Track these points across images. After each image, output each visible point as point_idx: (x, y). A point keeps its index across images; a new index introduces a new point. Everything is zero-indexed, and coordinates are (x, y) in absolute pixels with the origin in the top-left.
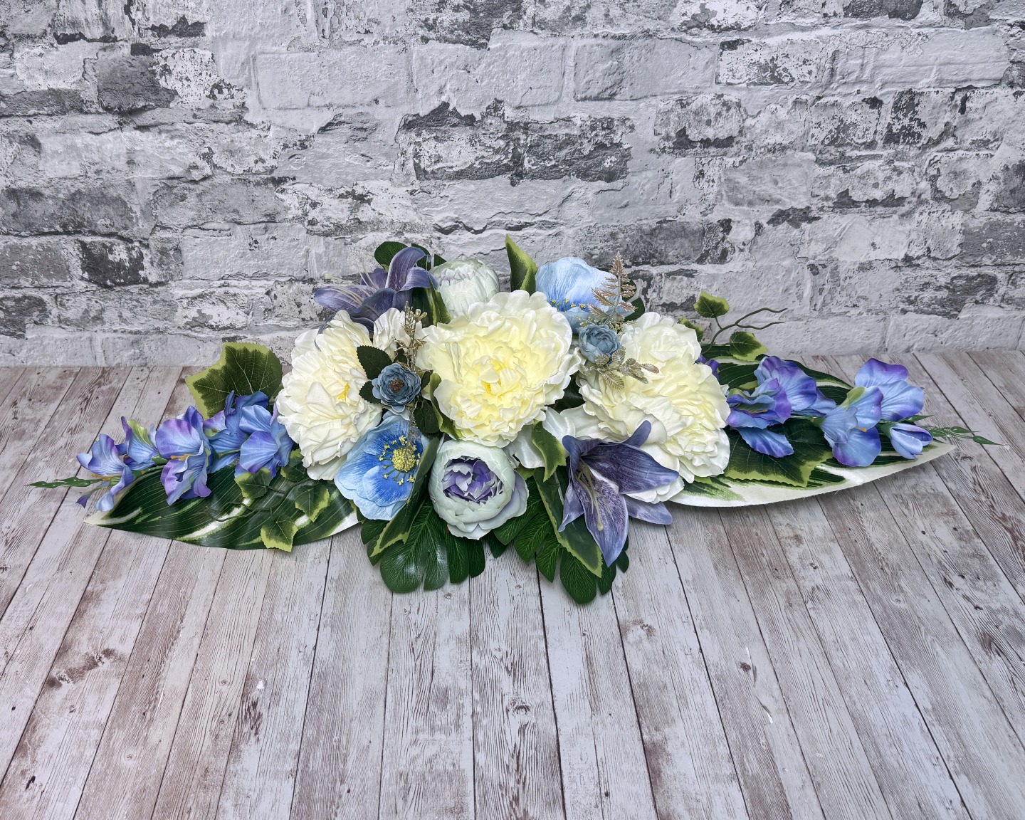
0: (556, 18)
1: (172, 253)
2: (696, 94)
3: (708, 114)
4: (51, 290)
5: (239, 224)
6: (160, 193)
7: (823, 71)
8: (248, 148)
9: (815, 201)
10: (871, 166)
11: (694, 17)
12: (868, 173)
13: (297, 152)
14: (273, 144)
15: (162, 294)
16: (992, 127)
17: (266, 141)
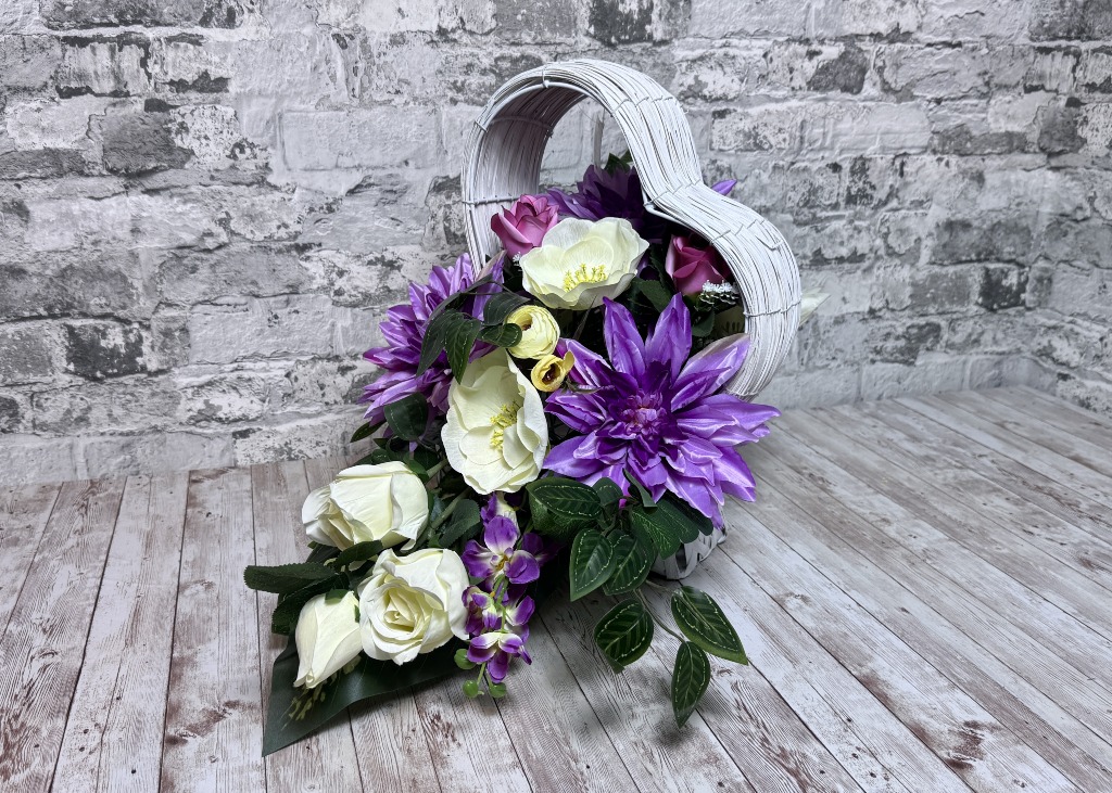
1: (177, 334)
4: (26, 388)
5: (257, 296)
6: (168, 265)
7: (794, 139)
8: (270, 212)
10: (837, 226)
11: (690, 87)
12: (836, 232)
13: (323, 216)
14: (298, 207)
15: (162, 384)
16: (924, 189)
17: (290, 204)
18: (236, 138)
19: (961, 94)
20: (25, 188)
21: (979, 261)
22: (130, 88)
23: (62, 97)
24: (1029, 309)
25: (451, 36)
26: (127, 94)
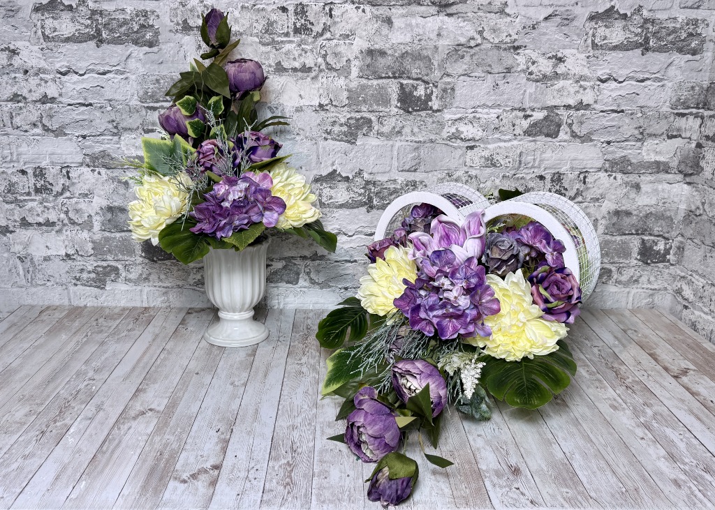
2: (456, 170)
3: (462, 181)
4: (123, 262)
7: (516, 162)
11: (453, 134)
16: (600, 191)
19: (624, 139)
20: (127, 172)
21: (638, 234)
23: (145, 133)
24: (672, 265)
25: (325, 108)
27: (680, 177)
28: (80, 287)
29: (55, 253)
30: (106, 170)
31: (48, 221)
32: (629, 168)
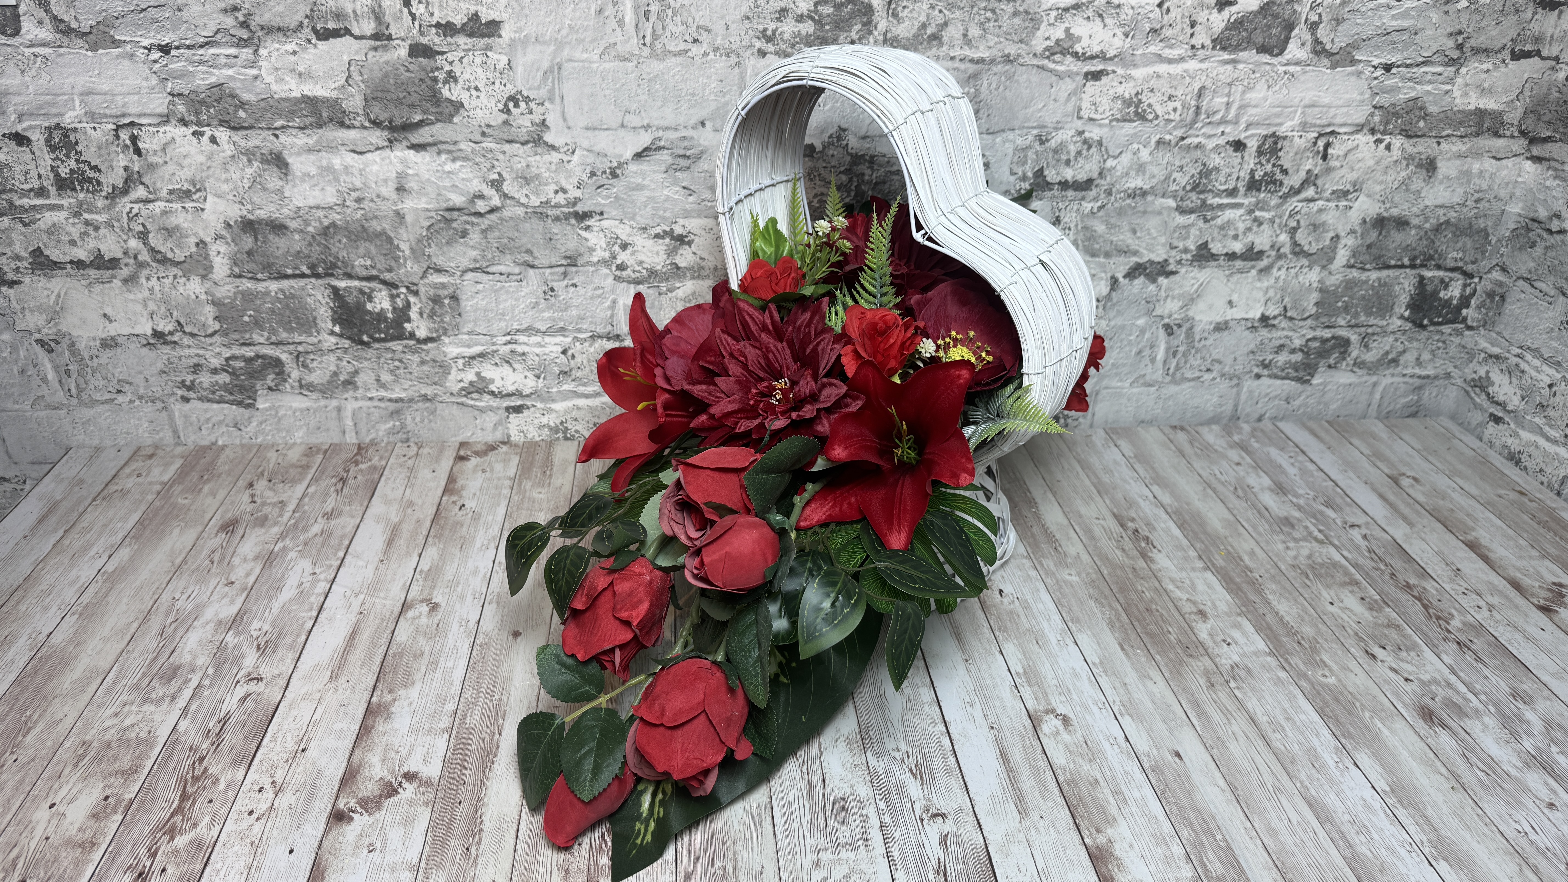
0: (911, 37)
1: (446, 301)
2: (1056, 129)
3: (1068, 153)
4: (292, 347)
5: (532, 267)
6: (436, 227)
7: (1188, 109)
8: (547, 175)
9: (1173, 253)
10: (1232, 216)
11: (1058, 42)
12: (1229, 223)
13: (606, 181)
14: (578, 171)
15: (432, 352)
16: (1352, 176)
17: (569, 167)
18: (510, 90)
19: (1421, 59)
20: (283, 138)
21: (1413, 266)
22: (393, 31)
23: (319, 39)
24: (1470, 328)
26: (390, 38)
27: (1519, 145)
28: (195, 404)
29: (126, 331)
30: (228, 133)
31: (100, 255)
32: (1421, 124)
